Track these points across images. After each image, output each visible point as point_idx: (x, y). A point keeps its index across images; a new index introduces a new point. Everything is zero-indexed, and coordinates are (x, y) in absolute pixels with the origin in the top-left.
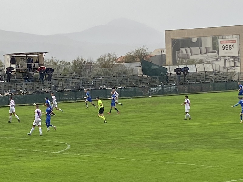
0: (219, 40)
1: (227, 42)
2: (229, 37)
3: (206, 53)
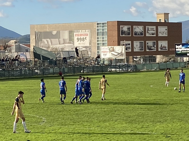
0: (75, 34)
1: (81, 35)
2: (83, 31)
3: (64, 44)
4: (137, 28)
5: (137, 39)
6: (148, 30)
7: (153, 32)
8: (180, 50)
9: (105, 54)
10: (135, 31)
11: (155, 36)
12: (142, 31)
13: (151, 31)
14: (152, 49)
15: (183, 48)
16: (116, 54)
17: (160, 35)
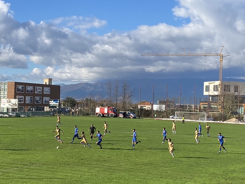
4: (29, 87)
5: (28, 95)
7: (40, 91)
8: (52, 104)
9: (4, 104)
10: (27, 89)
11: (41, 93)
12: (32, 90)
13: (38, 90)
14: (39, 102)
15: (54, 102)
16: (12, 104)
17: (45, 93)
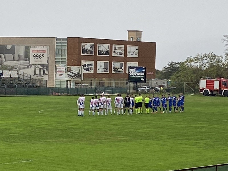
0: (31, 49)
1: (38, 51)
2: (40, 47)
3: (19, 60)
4: (102, 46)
5: (101, 59)
6: (115, 49)
7: (121, 51)
8: (134, 74)
9: (61, 74)
10: (99, 49)
11: (123, 56)
12: (108, 50)
14: (119, 71)
15: (137, 72)
16: (73, 75)
17: (129, 55)
